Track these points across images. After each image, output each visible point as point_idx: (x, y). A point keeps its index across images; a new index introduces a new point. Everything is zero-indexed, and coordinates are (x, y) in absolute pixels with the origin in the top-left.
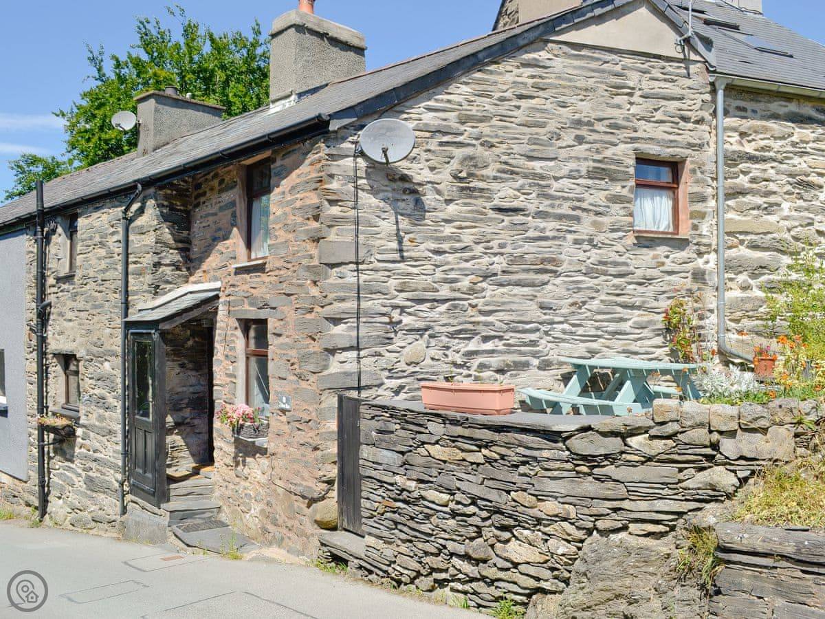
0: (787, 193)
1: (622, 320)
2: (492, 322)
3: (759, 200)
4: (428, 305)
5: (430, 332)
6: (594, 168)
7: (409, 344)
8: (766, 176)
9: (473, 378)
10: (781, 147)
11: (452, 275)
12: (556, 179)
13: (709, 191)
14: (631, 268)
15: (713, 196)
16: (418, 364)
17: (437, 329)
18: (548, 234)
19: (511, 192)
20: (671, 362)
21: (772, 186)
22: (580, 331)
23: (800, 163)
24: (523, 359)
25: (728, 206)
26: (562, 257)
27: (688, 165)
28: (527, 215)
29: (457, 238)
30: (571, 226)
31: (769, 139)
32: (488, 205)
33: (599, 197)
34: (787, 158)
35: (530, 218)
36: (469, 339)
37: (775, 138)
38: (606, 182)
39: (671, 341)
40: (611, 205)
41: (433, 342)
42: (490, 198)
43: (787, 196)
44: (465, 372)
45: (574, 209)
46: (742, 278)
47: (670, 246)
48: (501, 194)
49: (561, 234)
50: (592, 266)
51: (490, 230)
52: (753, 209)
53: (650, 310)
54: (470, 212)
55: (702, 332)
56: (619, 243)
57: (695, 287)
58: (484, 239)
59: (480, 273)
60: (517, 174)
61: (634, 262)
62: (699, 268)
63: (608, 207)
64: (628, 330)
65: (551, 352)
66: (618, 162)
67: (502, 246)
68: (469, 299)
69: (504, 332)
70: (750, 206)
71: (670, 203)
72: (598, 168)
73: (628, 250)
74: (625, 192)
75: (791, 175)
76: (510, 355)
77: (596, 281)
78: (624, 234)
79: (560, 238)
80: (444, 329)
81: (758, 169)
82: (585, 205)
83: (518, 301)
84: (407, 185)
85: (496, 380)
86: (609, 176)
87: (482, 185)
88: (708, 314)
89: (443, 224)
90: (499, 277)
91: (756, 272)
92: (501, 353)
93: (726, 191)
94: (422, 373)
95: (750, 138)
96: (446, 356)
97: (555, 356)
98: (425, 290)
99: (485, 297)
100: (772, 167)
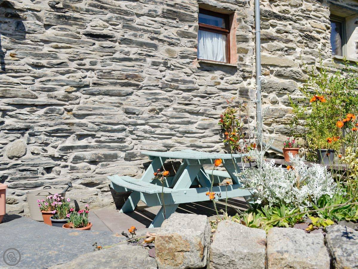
0: (299, 42)
1: (189, 123)
2: (85, 124)
3: (282, 45)
4: (28, 109)
5: (30, 131)
6: (168, 10)
7: (11, 141)
8: (286, 29)
9: (69, 168)
10: (295, 11)
11: (50, 85)
12: (138, 15)
13: (250, 35)
14: (196, 86)
15: (253, 39)
16: (19, 157)
17: (37, 129)
18: (132, 56)
19: (101, 23)
20: (226, 153)
21: (290, 37)
22: (158, 131)
23: (307, 24)
24: (112, 152)
25: (263, 47)
26: (143, 74)
27: (236, 16)
28: (115, 41)
29: (54, 56)
30: (150, 52)
31: (287, 5)
32: (82, 31)
33: (172, 32)
34: (299, 19)
35: (117, 44)
36: (66, 137)
37: (292, 6)
38: (177, 22)
39: (225, 138)
40: (181, 38)
41: (33, 139)
42: (83, 26)
43: (299, 44)
44: (63, 163)
45: (152, 39)
46: (273, 96)
47: (224, 71)
48: (92, 23)
49: (143, 57)
50: (166, 82)
51: (82, 50)
52: (279, 50)
53: (211, 116)
54: (65, 35)
55: (246, 132)
56: (187, 67)
57: (241, 101)
58: (78, 57)
59: (74, 84)
60: (106, 8)
61: (198, 81)
62: (244, 87)
63: (179, 40)
64: (194, 130)
65: (136, 147)
66: (186, 8)
67: (93, 63)
68: (65, 105)
69: (96, 131)
70: (277, 48)
71: (224, 43)
72: (171, 11)
73: (194, 72)
74: (191, 30)
75: (301, 31)
76: (101, 150)
77: (169, 94)
78: (191, 60)
79: (141, 60)
80: (43, 129)
81: (281, 24)
82: (161, 37)
83: (107, 107)
84: (9, 11)
85: (90, 169)
86: (179, 18)
87: (76, 15)
88: (251, 119)
89: (41, 43)
90: (90, 88)
91: (281, 92)
92: (94, 148)
93: (261, 37)
94: (23, 165)
95: (276, 4)
96: (46, 151)
97: (139, 150)
98: (24, 96)
99: (79, 104)
100: (290, 24)
